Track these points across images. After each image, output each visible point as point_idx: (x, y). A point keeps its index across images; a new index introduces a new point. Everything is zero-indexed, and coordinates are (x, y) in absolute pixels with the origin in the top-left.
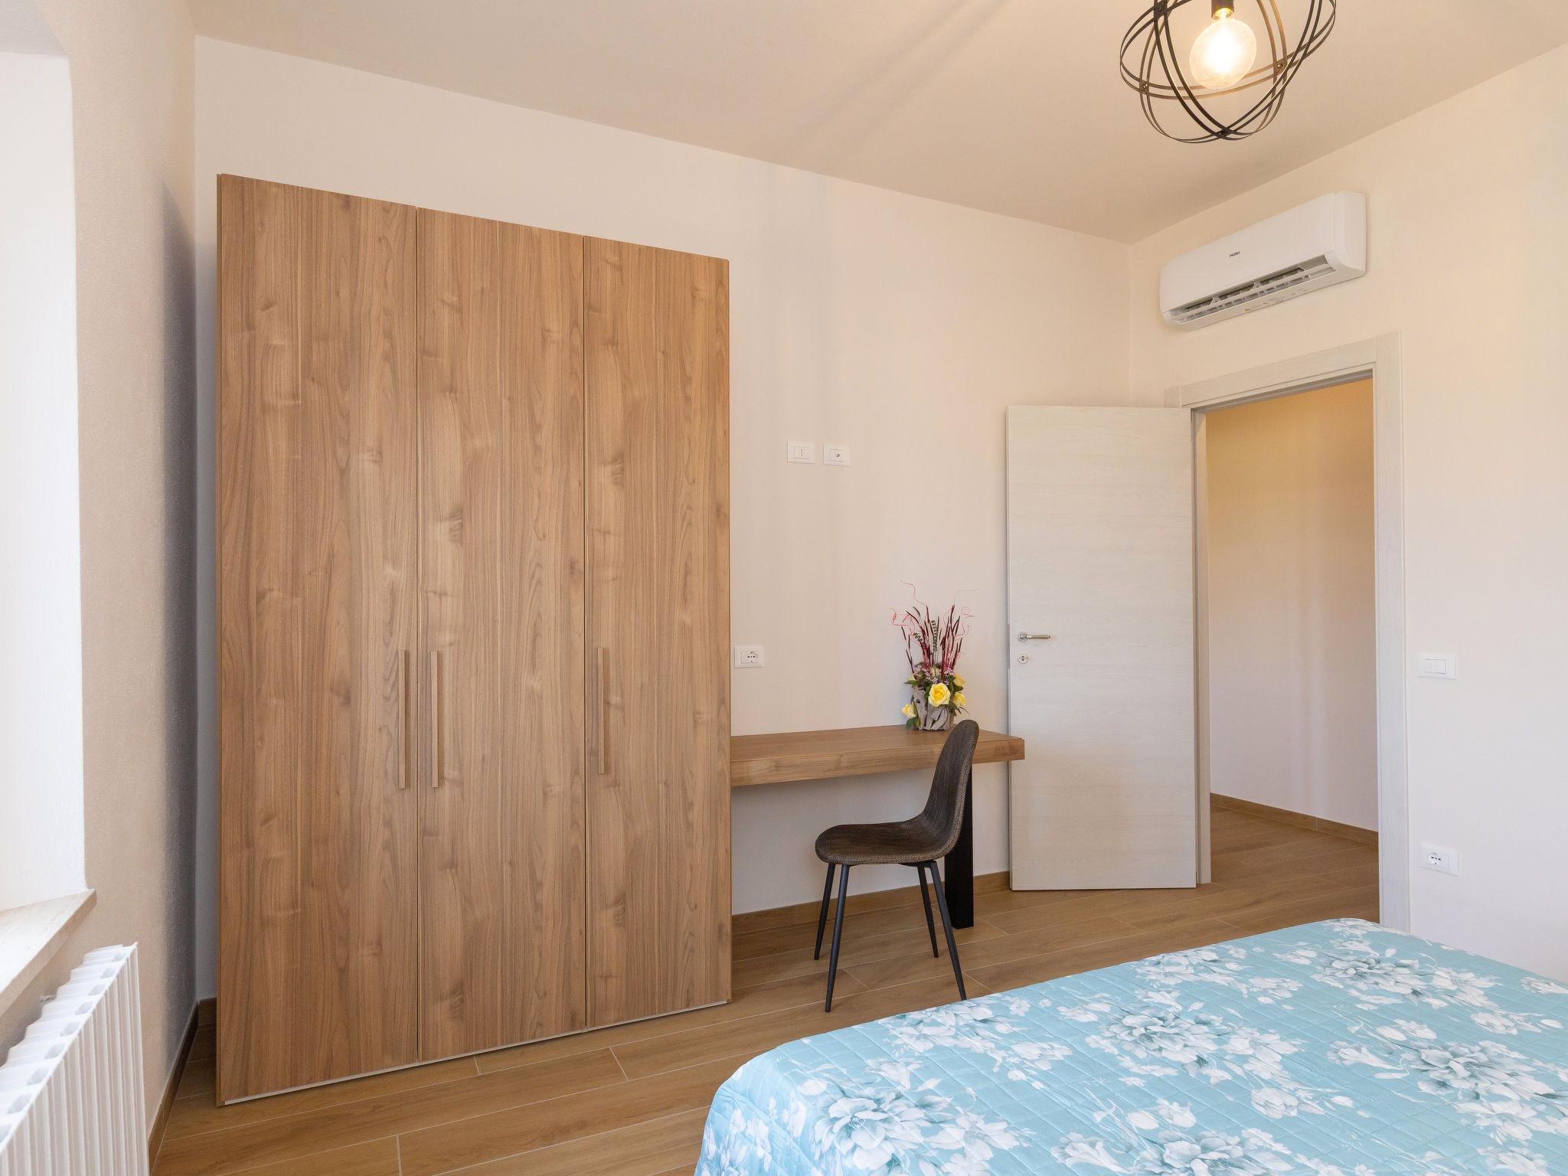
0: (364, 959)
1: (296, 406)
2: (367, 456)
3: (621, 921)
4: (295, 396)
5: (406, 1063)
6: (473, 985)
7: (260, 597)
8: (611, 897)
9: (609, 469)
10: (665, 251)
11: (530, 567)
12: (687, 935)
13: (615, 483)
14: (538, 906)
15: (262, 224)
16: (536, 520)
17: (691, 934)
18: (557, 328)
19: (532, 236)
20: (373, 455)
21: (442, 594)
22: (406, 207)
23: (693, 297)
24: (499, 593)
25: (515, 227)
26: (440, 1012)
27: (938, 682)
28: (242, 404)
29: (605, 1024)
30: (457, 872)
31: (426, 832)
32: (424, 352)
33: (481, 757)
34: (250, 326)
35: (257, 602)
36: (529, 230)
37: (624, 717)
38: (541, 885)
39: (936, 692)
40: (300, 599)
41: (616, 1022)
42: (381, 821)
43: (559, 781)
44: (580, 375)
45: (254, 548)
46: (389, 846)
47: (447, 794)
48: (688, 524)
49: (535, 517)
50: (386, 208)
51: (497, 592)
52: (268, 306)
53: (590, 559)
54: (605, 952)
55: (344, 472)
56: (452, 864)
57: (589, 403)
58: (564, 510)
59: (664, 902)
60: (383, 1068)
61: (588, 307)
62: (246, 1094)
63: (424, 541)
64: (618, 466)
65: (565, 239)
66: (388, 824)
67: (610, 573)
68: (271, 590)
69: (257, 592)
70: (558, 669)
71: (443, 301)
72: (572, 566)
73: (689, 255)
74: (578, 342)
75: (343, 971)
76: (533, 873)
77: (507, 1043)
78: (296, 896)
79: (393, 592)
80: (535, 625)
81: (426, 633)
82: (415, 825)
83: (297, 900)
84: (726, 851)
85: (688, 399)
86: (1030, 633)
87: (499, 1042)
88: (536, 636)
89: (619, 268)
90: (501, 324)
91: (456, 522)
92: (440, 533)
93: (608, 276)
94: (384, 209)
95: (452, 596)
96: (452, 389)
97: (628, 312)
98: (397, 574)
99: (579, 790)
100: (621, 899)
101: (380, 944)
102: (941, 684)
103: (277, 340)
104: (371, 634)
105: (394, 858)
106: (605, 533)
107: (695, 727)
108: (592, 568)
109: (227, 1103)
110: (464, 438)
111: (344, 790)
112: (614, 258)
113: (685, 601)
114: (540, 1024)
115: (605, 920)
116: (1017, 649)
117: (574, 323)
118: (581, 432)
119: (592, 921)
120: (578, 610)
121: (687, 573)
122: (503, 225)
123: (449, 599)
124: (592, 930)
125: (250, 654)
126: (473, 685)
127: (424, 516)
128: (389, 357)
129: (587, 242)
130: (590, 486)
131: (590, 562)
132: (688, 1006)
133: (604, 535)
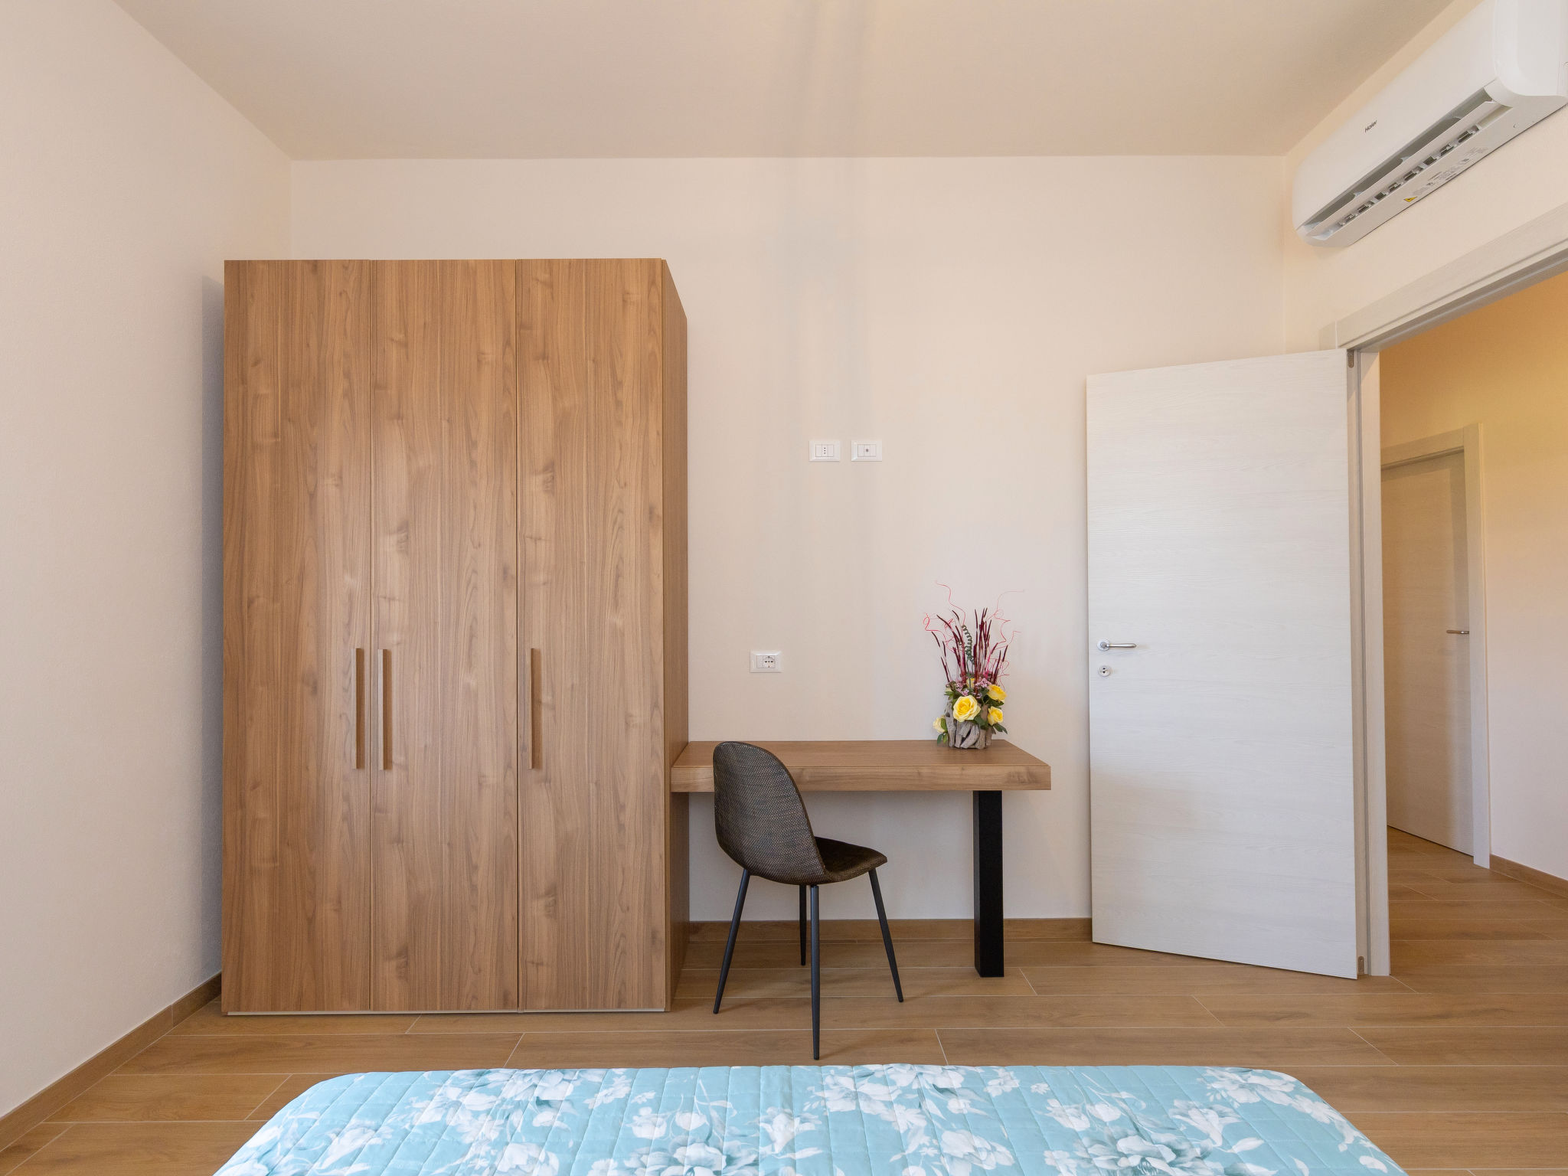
0: (327, 912)
1: (276, 443)
2: (330, 481)
3: (552, 911)
4: (276, 435)
5: (361, 1009)
6: (416, 951)
7: (251, 602)
8: (542, 888)
9: (540, 478)
10: (596, 261)
11: (466, 573)
12: (618, 936)
13: (546, 491)
14: (473, 888)
15: (252, 296)
16: (473, 529)
17: (623, 935)
18: (491, 349)
19: (468, 268)
20: (335, 480)
21: (391, 599)
22: (361, 261)
23: (624, 301)
24: (439, 597)
25: (453, 263)
26: (388, 970)
27: (969, 694)
28: (238, 445)
29: (536, 1009)
30: (403, 847)
31: (376, 809)
32: (377, 386)
33: (423, 746)
34: (244, 380)
35: (248, 607)
36: (466, 264)
37: (555, 716)
38: (476, 868)
39: (961, 706)
40: (279, 604)
41: (546, 1008)
42: (341, 797)
43: (493, 772)
44: (513, 391)
45: (246, 561)
46: (347, 818)
47: (394, 776)
48: (619, 528)
49: (471, 528)
50: (345, 265)
51: (437, 597)
52: (256, 363)
53: (522, 566)
54: (536, 940)
55: (312, 496)
56: (399, 840)
57: (521, 417)
58: (497, 519)
59: (595, 900)
60: (342, 1010)
61: (521, 326)
62: (239, 1010)
63: (376, 552)
64: (549, 475)
65: (498, 266)
66: (347, 798)
67: (541, 577)
68: (258, 597)
69: (249, 598)
70: (492, 669)
71: (392, 340)
72: (505, 571)
73: (619, 261)
74: (510, 360)
75: (311, 921)
76: (469, 857)
77: (445, 1009)
78: (276, 852)
79: (351, 596)
80: (471, 627)
81: (377, 633)
82: (369, 803)
83: (276, 857)
84: (661, 857)
85: (618, 404)
86: (1114, 642)
87: (438, 1007)
88: (472, 636)
89: (549, 285)
90: (441, 352)
91: (403, 535)
92: (389, 545)
93: (539, 294)
94: (344, 266)
95: (399, 600)
96: (399, 417)
97: (559, 326)
98: (352, 582)
99: (512, 784)
100: (552, 891)
101: (340, 902)
102: (970, 697)
103: (264, 390)
104: (333, 633)
105: (351, 830)
106: (537, 539)
107: (627, 730)
108: (524, 573)
109: (229, 1014)
110: (409, 459)
111: (312, 765)
112: (543, 276)
113: (616, 604)
114: (474, 997)
115: (536, 909)
116: (1098, 660)
117: (507, 343)
118: (514, 445)
119: (524, 908)
120: (510, 614)
121: (618, 576)
122: (443, 262)
123: (397, 603)
124: (524, 916)
125: (243, 649)
126: (417, 681)
127: (376, 532)
128: (348, 394)
129: (519, 266)
130: (522, 496)
131: (522, 569)
132: (619, 1007)
133: (536, 541)
